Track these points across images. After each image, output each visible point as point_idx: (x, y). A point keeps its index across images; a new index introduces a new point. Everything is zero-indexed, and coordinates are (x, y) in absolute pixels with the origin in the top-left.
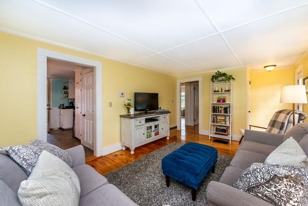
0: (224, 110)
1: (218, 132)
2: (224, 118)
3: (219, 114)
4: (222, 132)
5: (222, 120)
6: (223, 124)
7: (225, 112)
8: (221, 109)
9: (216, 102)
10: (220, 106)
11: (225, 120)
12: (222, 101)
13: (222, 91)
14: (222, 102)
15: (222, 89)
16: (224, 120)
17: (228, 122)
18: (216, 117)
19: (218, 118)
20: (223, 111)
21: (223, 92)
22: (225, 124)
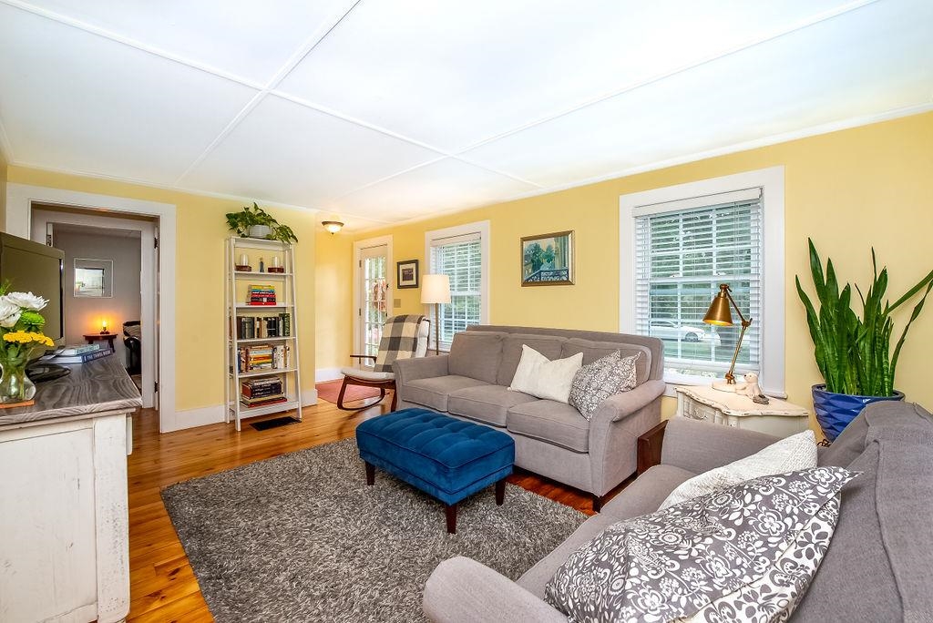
0: (269, 326)
1: (260, 396)
2: (268, 352)
3: (256, 340)
4: (271, 394)
5: (264, 358)
6: (265, 369)
7: (271, 334)
8: (260, 325)
9: (243, 305)
10: (255, 315)
11: (272, 357)
12: (265, 300)
13: (262, 270)
14: (266, 304)
15: (262, 263)
16: (268, 358)
17: (282, 360)
18: (247, 350)
19: (253, 354)
20: (265, 331)
21: (266, 273)
22: (274, 368)
